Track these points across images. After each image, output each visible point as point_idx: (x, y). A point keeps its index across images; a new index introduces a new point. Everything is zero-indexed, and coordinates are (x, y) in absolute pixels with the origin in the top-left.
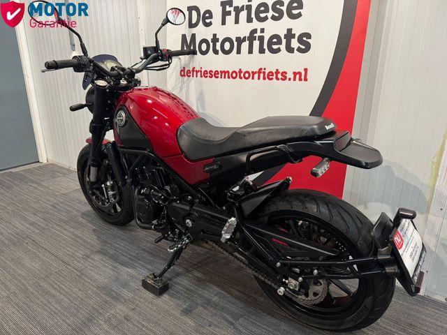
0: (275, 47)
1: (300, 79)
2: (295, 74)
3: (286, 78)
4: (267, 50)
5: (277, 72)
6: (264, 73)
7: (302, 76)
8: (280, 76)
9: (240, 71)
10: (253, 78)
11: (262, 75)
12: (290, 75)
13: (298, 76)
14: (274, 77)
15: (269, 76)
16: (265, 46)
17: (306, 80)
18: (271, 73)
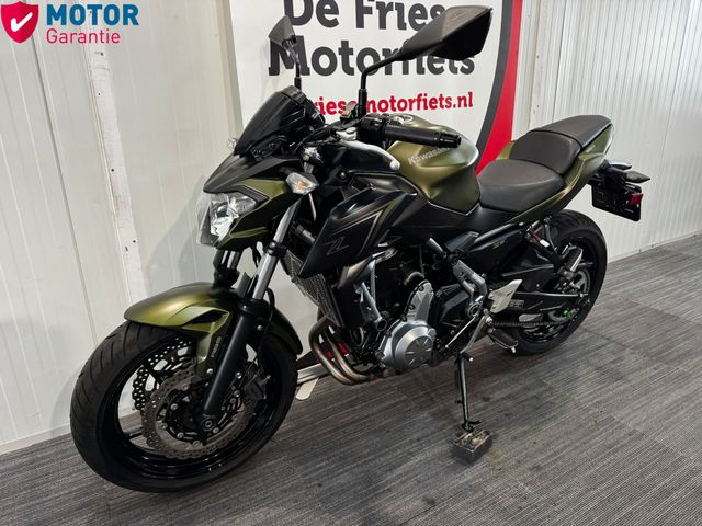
0: (437, 66)
1: (465, 106)
2: (460, 99)
3: (450, 104)
4: (427, 70)
5: (441, 98)
6: (425, 100)
7: (465, 101)
8: (444, 103)
9: (393, 100)
10: (411, 109)
11: (422, 103)
12: (455, 101)
13: (462, 102)
14: (438, 105)
15: (432, 104)
16: (425, 65)
17: (471, 105)
18: (433, 100)
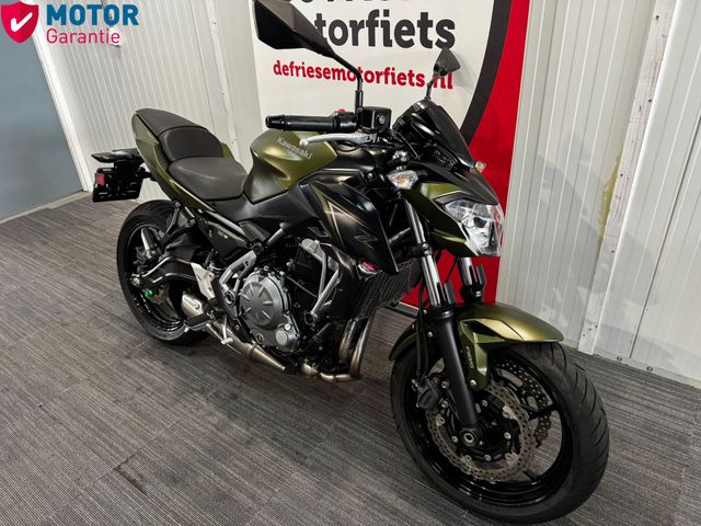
0: (405, 38)
1: (443, 86)
3: (423, 83)
4: (394, 42)
5: (411, 74)
6: (393, 75)
7: (445, 81)
8: (414, 80)
10: (378, 82)
11: (390, 77)
13: (439, 81)
14: (407, 81)
15: (400, 79)
16: (392, 36)
17: (450, 87)
18: (402, 75)
